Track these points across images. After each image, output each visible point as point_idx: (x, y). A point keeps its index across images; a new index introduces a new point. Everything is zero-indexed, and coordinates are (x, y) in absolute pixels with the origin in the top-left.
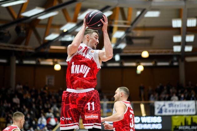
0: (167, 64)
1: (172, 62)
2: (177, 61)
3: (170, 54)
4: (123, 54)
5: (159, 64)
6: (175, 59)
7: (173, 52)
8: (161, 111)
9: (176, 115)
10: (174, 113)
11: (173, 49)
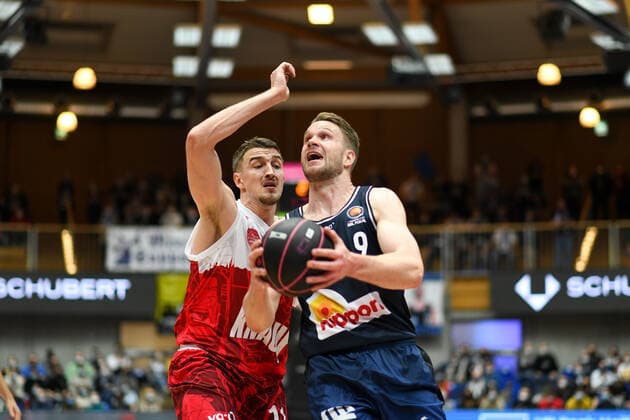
0: (150, 112)
1: (168, 108)
2: (184, 105)
3: (161, 80)
4: (12, 74)
5: (129, 111)
6: (178, 97)
7: (171, 75)
8: (125, 257)
9: (170, 272)
10: (167, 266)
11: (170, 66)
